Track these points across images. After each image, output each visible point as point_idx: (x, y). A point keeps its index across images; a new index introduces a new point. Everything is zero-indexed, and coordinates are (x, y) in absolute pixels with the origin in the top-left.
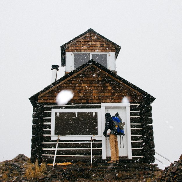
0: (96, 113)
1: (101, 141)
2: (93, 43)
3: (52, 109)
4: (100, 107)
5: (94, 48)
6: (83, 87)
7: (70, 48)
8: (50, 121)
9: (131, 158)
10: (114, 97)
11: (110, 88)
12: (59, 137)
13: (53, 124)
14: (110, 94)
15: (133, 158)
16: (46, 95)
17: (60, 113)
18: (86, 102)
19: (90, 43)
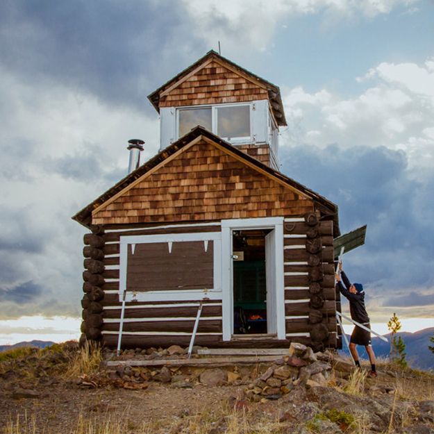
0: (211, 243)
1: (220, 301)
2: (219, 82)
3: (121, 237)
4: (218, 229)
5: (221, 94)
6: (183, 186)
7: (169, 98)
8: (117, 261)
9: (284, 338)
10: (250, 206)
11: (239, 186)
12: (135, 295)
13: (123, 267)
14: (240, 200)
15: (287, 338)
16: (107, 209)
17: (137, 245)
18: (189, 219)
19: (212, 83)
